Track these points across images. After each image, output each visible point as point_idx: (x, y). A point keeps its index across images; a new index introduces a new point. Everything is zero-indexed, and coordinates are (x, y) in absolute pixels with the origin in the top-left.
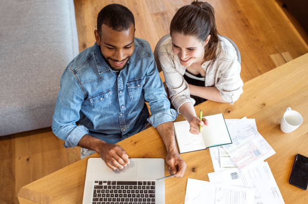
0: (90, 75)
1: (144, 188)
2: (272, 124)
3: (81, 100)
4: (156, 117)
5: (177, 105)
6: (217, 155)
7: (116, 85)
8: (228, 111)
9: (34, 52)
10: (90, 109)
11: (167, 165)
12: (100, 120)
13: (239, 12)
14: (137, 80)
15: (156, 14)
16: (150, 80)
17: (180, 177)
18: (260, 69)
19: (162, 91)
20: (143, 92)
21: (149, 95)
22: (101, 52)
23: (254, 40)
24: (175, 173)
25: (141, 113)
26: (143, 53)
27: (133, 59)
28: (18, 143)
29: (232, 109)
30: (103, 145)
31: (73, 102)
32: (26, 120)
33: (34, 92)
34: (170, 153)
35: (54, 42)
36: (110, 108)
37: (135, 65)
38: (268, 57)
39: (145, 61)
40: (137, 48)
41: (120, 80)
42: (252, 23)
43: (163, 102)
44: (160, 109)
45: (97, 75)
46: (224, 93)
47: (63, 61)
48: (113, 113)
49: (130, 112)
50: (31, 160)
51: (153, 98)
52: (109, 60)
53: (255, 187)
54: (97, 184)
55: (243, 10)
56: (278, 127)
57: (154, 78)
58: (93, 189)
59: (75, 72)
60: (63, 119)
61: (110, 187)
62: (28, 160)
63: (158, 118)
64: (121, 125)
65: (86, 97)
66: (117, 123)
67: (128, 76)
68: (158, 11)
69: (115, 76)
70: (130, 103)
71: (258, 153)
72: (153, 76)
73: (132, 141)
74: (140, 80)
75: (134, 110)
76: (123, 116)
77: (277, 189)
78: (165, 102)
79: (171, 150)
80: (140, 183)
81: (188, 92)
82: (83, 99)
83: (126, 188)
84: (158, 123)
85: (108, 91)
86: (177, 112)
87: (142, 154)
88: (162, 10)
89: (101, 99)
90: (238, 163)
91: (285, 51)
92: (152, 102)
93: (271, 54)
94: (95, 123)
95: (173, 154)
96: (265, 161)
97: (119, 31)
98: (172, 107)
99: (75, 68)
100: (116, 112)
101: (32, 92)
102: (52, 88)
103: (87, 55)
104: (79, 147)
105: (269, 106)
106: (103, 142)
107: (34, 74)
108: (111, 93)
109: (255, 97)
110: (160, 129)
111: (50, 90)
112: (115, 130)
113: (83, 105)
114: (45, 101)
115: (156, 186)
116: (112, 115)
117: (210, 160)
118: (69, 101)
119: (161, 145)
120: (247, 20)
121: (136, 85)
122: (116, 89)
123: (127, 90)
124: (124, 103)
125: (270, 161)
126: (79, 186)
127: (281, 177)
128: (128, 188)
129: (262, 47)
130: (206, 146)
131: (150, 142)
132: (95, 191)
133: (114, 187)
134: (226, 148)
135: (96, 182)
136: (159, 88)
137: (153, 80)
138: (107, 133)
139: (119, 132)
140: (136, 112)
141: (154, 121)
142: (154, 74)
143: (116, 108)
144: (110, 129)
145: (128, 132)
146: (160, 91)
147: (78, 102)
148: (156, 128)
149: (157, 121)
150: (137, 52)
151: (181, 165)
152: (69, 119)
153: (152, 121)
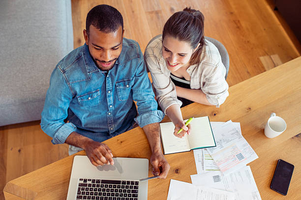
0: (78, 75)
1: (127, 187)
2: (256, 128)
3: (69, 99)
4: (142, 118)
5: (164, 106)
6: (201, 158)
7: (104, 85)
8: (214, 114)
9: (29, 47)
10: (79, 107)
11: (151, 165)
12: (89, 118)
13: (232, 13)
14: (126, 81)
15: (151, 13)
16: (139, 81)
17: (163, 179)
18: (249, 71)
19: (150, 92)
20: (132, 92)
21: (137, 96)
22: (90, 53)
23: (245, 41)
24: (158, 174)
25: (129, 112)
26: (133, 54)
27: (122, 60)
28: (11, 135)
29: (218, 112)
30: (89, 143)
31: (61, 100)
32: (19, 112)
33: (27, 86)
34: (155, 154)
35: (49, 37)
36: (98, 107)
37: (125, 66)
38: (258, 59)
39: (134, 62)
40: (127, 49)
41: (109, 80)
42: (244, 24)
43: (151, 103)
44: (147, 110)
45: (86, 75)
46: (210, 96)
47: (57, 56)
48: (101, 112)
49: (118, 112)
50: (22, 151)
51: (141, 99)
52: (97, 61)
53: (236, 190)
54: (82, 182)
55: (235, 11)
56: (262, 132)
57: (143, 79)
58: (78, 187)
59: (64, 72)
60: (51, 117)
61: (94, 186)
62: (19, 151)
63: (145, 118)
64: (110, 123)
65: (75, 96)
66: (105, 122)
67: (117, 76)
68: (153, 10)
69: (104, 76)
70: (118, 103)
71: (240, 157)
72: (142, 77)
73: (118, 140)
74: (129, 81)
75: (122, 110)
76: (112, 115)
77: (258, 193)
78: (153, 102)
79: (156, 151)
80: (124, 183)
81: (175, 94)
82: (71, 98)
83: (109, 187)
84: (144, 124)
85: (97, 91)
86: (164, 113)
87: (127, 153)
88: (156, 9)
89: (90, 98)
90: (220, 167)
91: (274, 54)
92: (140, 102)
93: (260, 56)
94: (83, 121)
95: (157, 155)
96: (247, 165)
97: (107, 33)
98: (159, 108)
99: (64, 67)
100: (104, 111)
101: (25, 85)
102: (45, 83)
103: (76, 55)
105: (255, 111)
106: (90, 140)
107: (28, 68)
108: (99, 93)
109: (241, 101)
110: (146, 129)
111: (42, 85)
112: (102, 129)
113: (71, 103)
114: (37, 95)
115: (139, 186)
116: (100, 113)
117: (193, 162)
118: (57, 100)
119: (147, 146)
120: (239, 21)
121: (125, 85)
122: (104, 89)
123: (116, 90)
124: (112, 102)
125: (252, 165)
126: (64, 183)
127: (262, 182)
128: (111, 187)
129: (252, 48)
130: (190, 148)
131: (136, 142)
132: (79, 189)
133: (98, 186)
134: (210, 150)
135: (80, 180)
136: (148, 89)
137: (141, 82)
138: (94, 131)
139: (107, 131)
140: (124, 111)
141: (141, 121)
142: (143, 76)
143: (105, 107)
144: (99, 127)
145: (116, 131)
146: (148, 92)
147: (66, 101)
148: (142, 128)
149: (144, 121)
150: (127, 53)
151: (164, 167)
152: (57, 117)
153: (139, 121)
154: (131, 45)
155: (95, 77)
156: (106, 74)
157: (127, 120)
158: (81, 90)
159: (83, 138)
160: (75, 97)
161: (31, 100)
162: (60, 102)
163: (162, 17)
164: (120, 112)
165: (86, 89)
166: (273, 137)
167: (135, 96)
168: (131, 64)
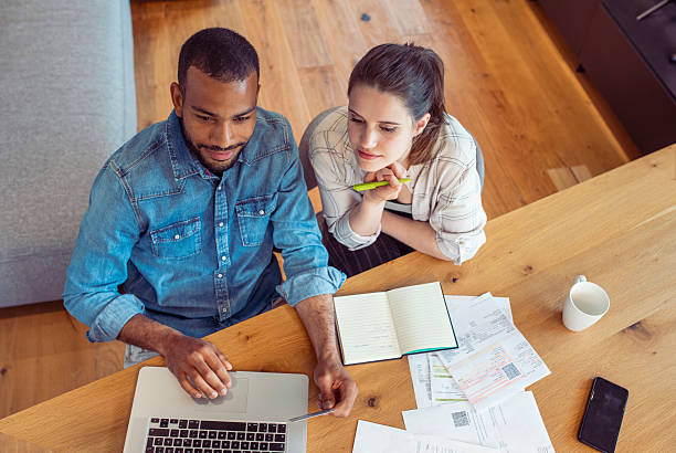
0: (153, 182)
1: (260, 437)
2: (545, 310)
3: (133, 236)
4: (295, 284)
6: (424, 373)
7: (211, 208)
8: (452, 279)
9: (37, 133)
10: (152, 259)
12: (173, 284)
13: (486, 75)
14: (257, 201)
15: (310, 70)
16: (288, 201)
17: (342, 417)
18: (525, 199)
19: (312, 227)
20: (271, 227)
21: (283, 235)
23: (516, 136)
24: (331, 406)
26: (275, 142)
27: (252, 153)
29: (460, 274)
31: (115, 239)
32: (7, 280)
33: (30, 219)
34: (324, 362)
35: (82, 114)
36: (195, 259)
37: (257, 168)
38: (544, 173)
39: (278, 160)
40: (263, 131)
41: (222, 198)
42: (511, 99)
43: (313, 250)
44: (306, 266)
45: (172, 182)
48: (202, 270)
49: (240, 271)
50: (10, 372)
51: (291, 242)
53: (503, 445)
54: (157, 426)
55: (494, 72)
56: (558, 318)
57: (296, 198)
58: (147, 436)
59: (123, 174)
60: (89, 277)
61: (184, 434)
62: (3, 372)
63: (301, 285)
64: (220, 298)
65: (145, 230)
66: (211, 293)
67: (239, 190)
68: (315, 65)
69: (211, 188)
70: (238, 249)
71: (512, 371)
72: (294, 194)
73: (239, 334)
74: (265, 201)
75: (248, 268)
76: (225, 279)
78: (317, 251)
80: (253, 427)
82: (137, 233)
83: (220, 437)
84: (299, 297)
85: (194, 221)
87: (261, 362)
88: (322, 62)
89: (177, 237)
90: (468, 392)
91: (578, 164)
92: (289, 249)
93: (550, 168)
94: (161, 291)
95: (330, 363)
96: (526, 389)
97: (225, 81)
99: (124, 164)
100: (207, 267)
101: (24, 218)
102: (70, 214)
103: (152, 137)
104: (121, 343)
105: (540, 272)
107: (32, 180)
108: (199, 225)
109: (510, 253)
110: (303, 308)
111: (65, 217)
112: (204, 309)
113: (136, 248)
114: (52, 241)
115: (288, 434)
116: (200, 274)
117: (407, 383)
118: (105, 238)
119: (305, 345)
120: (502, 93)
121: (256, 211)
122: (210, 217)
123: (236, 221)
124: (226, 249)
125: (537, 389)
126: (114, 428)
127: (560, 426)
128: (224, 438)
129: (531, 151)
130: (402, 350)
131: (279, 338)
132: (150, 441)
133: (194, 434)
134: (445, 357)
135: (153, 420)
136: (307, 219)
137: (293, 204)
138: (185, 315)
139: (214, 315)
140: (254, 271)
141: (291, 292)
142: (297, 191)
143: (210, 260)
144: (195, 305)
145: (233, 316)
146: (308, 227)
147: (125, 240)
148: (295, 309)
149: (298, 291)
150: (262, 138)
151: (345, 390)
152: (103, 278)
153: (287, 292)
154: (274, 122)
155: (190, 187)
156: (217, 183)
157: (260, 293)
158: (159, 214)
159: (161, 328)
160: (145, 232)
161: (37, 251)
162: (111, 243)
163: (334, 80)
164: (243, 271)
165: (170, 213)
166: (580, 330)
167: (278, 236)
168: (270, 165)
